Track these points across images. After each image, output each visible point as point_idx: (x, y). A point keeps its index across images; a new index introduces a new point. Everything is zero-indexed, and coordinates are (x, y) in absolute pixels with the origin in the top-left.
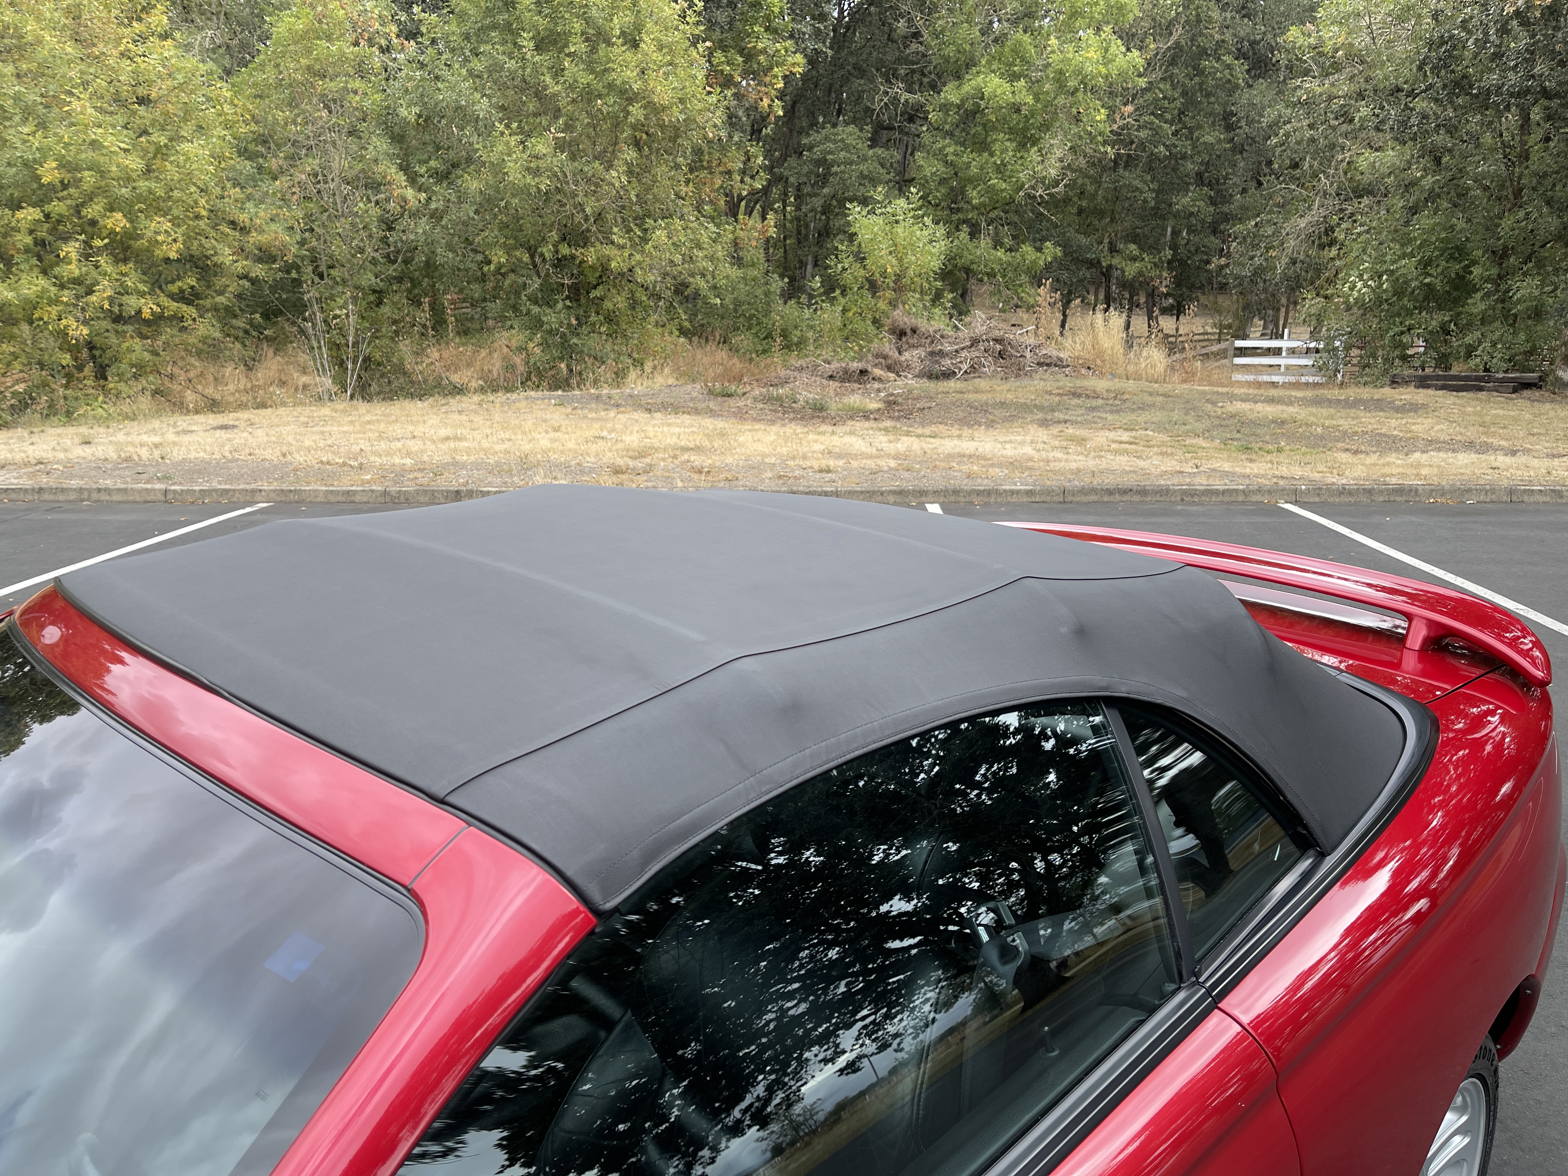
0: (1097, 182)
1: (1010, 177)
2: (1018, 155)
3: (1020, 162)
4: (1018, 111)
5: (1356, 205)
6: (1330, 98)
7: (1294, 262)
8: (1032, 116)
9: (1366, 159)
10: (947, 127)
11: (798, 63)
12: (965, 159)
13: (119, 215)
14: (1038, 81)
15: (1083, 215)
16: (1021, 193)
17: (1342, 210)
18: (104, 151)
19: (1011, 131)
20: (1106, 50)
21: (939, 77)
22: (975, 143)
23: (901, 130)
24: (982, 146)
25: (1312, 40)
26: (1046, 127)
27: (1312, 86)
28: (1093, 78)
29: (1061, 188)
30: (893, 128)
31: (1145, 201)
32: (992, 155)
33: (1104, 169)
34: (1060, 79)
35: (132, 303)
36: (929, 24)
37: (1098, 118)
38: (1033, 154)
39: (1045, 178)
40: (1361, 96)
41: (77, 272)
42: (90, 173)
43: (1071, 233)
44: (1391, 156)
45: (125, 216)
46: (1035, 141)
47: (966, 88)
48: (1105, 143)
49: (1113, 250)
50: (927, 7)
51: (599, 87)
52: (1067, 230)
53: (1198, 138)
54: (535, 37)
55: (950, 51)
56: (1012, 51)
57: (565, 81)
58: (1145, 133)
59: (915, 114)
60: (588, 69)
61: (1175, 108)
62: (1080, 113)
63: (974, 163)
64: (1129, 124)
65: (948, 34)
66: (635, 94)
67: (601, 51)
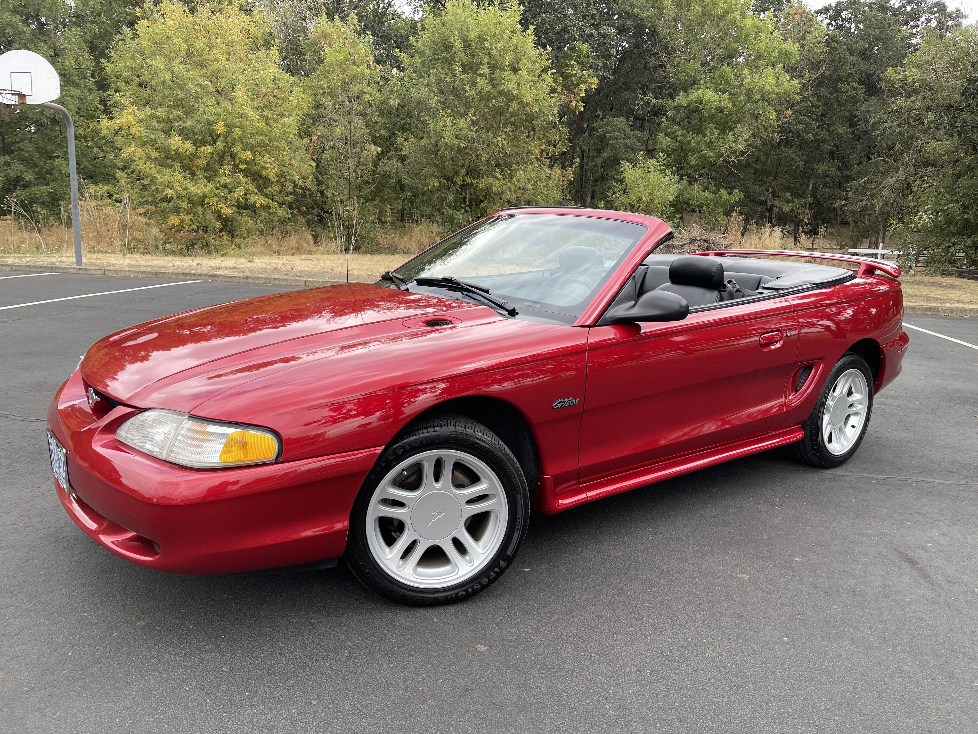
0: (768, 154)
1: (715, 150)
2: (721, 137)
3: (721, 141)
4: (722, 111)
5: (924, 171)
6: (911, 109)
7: (887, 204)
8: (730, 114)
9: (932, 146)
10: (678, 120)
11: (594, 83)
12: (688, 138)
13: (248, 153)
14: (734, 95)
15: (758, 175)
16: (721, 159)
17: (916, 174)
19: (717, 123)
20: (778, 78)
21: (674, 90)
22: (695, 129)
23: (649, 121)
24: (699, 131)
25: (901, 76)
26: (738, 121)
27: (901, 102)
28: (769, 93)
29: (745, 157)
30: (645, 120)
31: (797, 167)
32: (705, 136)
33: (772, 147)
34: (749, 93)
36: (670, 60)
37: (771, 118)
38: (730, 137)
39: (736, 151)
40: (929, 108)
43: (750, 184)
44: (947, 144)
46: (731, 129)
47: (691, 97)
48: (774, 132)
49: (775, 195)
50: (669, 51)
51: (495, 92)
52: (747, 182)
53: (833, 130)
54: (462, 65)
55: (682, 76)
56: (720, 76)
57: (476, 89)
58: (801, 126)
59: (658, 112)
60: (489, 83)
61: (819, 112)
62: (759, 114)
63: (693, 141)
64: (789, 121)
65: (681, 66)
66: (514, 96)
67: (497, 73)
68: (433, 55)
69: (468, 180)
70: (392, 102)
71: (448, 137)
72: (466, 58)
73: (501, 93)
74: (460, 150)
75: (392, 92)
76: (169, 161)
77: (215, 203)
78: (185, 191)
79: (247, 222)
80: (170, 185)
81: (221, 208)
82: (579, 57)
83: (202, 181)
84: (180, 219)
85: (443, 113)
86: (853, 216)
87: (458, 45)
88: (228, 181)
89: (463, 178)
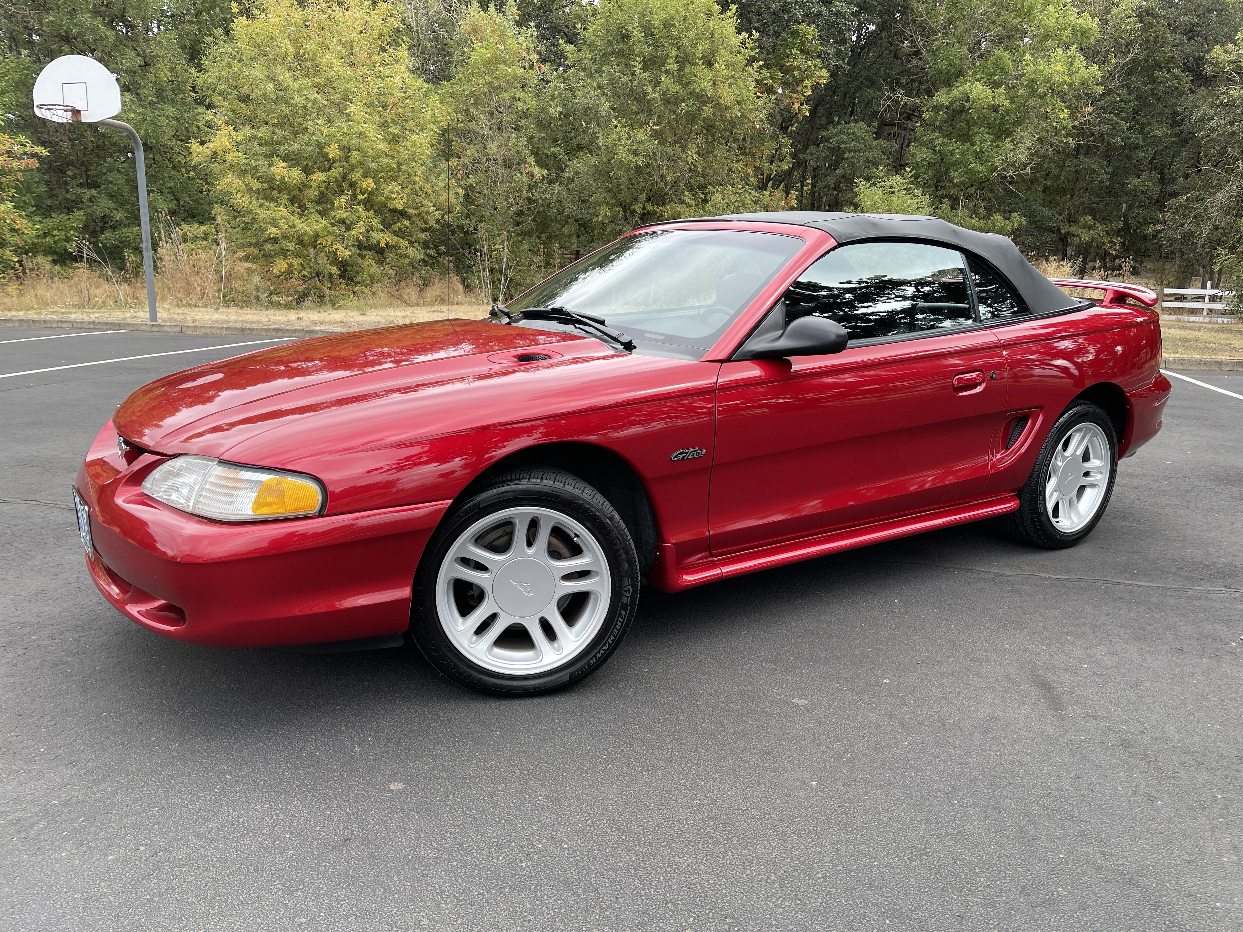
0: (1061, 166)
1: (986, 161)
2: (994, 144)
3: (995, 150)
4: (996, 111)
7: (1216, 228)
8: (1008, 114)
10: (937, 123)
11: (823, 76)
12: (951, 148)
13: (370, 180)
14: (1014, 87)
15: (1048, 192)
16: (995, 174)
18: (367, 139)
19: (989, 126)
20: (1071, 64)
21: (933, 84)
22: (960, 136)
23: (900, 126)
24: (966, 138)
26: (1018, 122)
28: (1059, 85)
29: (1028, 170)
30: (894, 125)
31: (1101, 182)
32: (973, 144)
33: (1067, 155)
34: (1032, 85)
36: (926, 44)
37: (1062, 116)
38: (1007, 144)
39: (1014, 162)
42: (356, 152)
43: (1036, 206)
45: (373, 181)
46: (1008, 134)
47: (955, 93)
48: (1068, 135)
49: (1072, 220)
50: (928, 32)
51: (684, 94)
52: (1032, 203)
53: (1148, 133)
54: (643, 61)
55: (943, 65)
56: (994, 64)
57: (660, 89)
58: (1104, 128)
59: (912, 114)
60: (677, 82)
61: (1130, 108)
62: (1047, 112)
63: (957, 151)
64: (1089, 121)
65: (943, 52)
66: (708, 98)
67: (688, 69)
68: (607, 48)
69: (650, 207)
70: (552, 110)
71: (622, 153)
72: (647, 50)
73: (692, 94)
74: (639, 170)
75: (553, 98)
76: (275, 192)
77: (330, 244)
78: (293, 230)
79: (370, 266)
80: (274, 223)
81: (336, 249)
82: (803, 44)
83: (313, 215)
84: (288, 264)
85: (616, 123)
86: (1172, 245)
87: (637, 34)
88: (344, 216)
89: (644, 205)
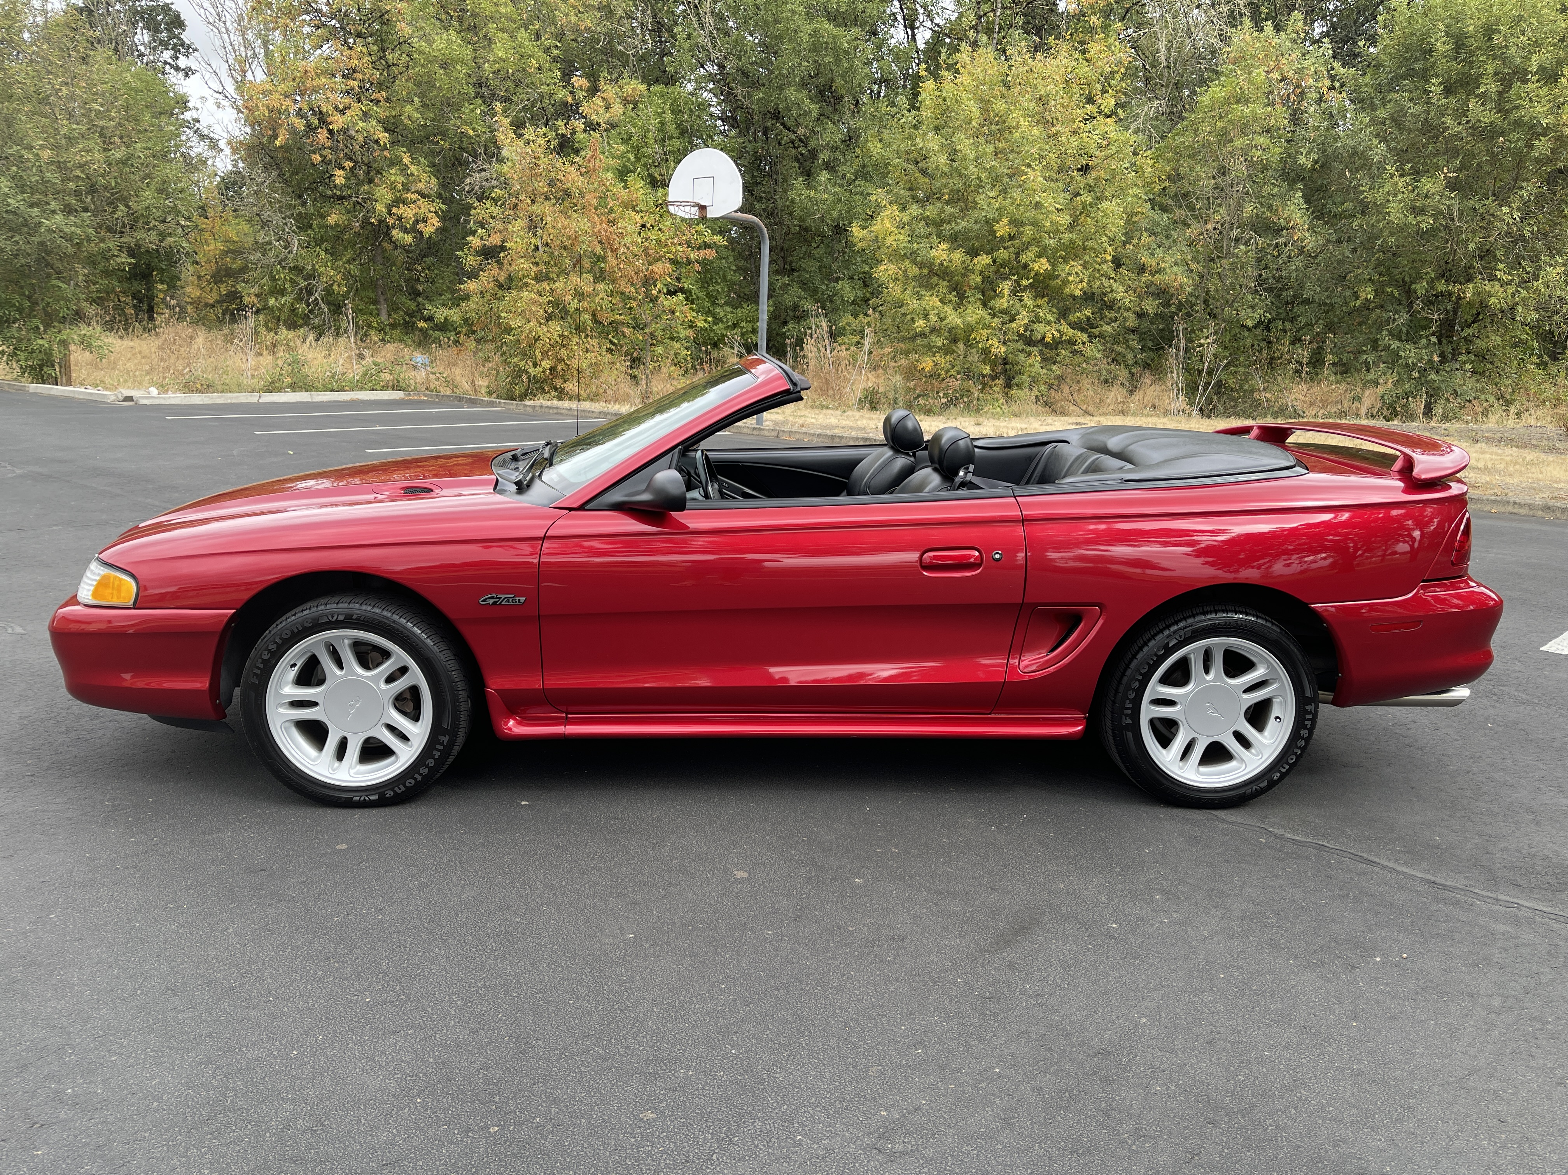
13: (1044, 260)
18: (1043, 211)
35: (1040, 329)
41: (1005, 305)
42: (1030, 227)
45: (1048, 261)
51: (1504, 124)
54: (1445, 82)
57: (1467, 121)
60: (1495, 108)
66: (1544, 128)
67: (1513, 89)
72: (1455, 68)
74: (1421, 234)
76: (933, 279)
77: (984, 338)
78: (943, 323)
80: (923, 315)
81: (991, 345)
83: (972, 305)
84: (934, 362)
87: (1442, 46)
